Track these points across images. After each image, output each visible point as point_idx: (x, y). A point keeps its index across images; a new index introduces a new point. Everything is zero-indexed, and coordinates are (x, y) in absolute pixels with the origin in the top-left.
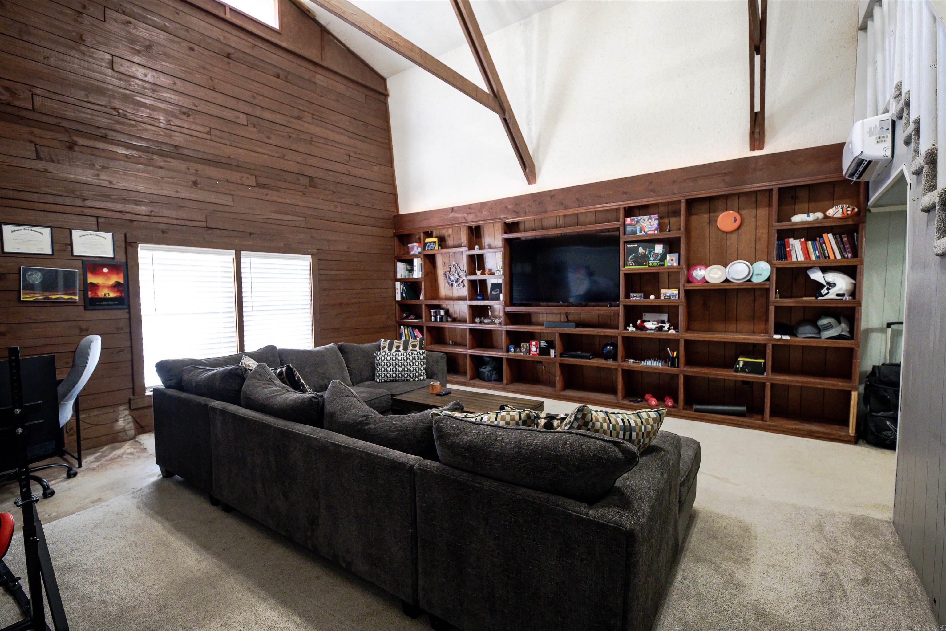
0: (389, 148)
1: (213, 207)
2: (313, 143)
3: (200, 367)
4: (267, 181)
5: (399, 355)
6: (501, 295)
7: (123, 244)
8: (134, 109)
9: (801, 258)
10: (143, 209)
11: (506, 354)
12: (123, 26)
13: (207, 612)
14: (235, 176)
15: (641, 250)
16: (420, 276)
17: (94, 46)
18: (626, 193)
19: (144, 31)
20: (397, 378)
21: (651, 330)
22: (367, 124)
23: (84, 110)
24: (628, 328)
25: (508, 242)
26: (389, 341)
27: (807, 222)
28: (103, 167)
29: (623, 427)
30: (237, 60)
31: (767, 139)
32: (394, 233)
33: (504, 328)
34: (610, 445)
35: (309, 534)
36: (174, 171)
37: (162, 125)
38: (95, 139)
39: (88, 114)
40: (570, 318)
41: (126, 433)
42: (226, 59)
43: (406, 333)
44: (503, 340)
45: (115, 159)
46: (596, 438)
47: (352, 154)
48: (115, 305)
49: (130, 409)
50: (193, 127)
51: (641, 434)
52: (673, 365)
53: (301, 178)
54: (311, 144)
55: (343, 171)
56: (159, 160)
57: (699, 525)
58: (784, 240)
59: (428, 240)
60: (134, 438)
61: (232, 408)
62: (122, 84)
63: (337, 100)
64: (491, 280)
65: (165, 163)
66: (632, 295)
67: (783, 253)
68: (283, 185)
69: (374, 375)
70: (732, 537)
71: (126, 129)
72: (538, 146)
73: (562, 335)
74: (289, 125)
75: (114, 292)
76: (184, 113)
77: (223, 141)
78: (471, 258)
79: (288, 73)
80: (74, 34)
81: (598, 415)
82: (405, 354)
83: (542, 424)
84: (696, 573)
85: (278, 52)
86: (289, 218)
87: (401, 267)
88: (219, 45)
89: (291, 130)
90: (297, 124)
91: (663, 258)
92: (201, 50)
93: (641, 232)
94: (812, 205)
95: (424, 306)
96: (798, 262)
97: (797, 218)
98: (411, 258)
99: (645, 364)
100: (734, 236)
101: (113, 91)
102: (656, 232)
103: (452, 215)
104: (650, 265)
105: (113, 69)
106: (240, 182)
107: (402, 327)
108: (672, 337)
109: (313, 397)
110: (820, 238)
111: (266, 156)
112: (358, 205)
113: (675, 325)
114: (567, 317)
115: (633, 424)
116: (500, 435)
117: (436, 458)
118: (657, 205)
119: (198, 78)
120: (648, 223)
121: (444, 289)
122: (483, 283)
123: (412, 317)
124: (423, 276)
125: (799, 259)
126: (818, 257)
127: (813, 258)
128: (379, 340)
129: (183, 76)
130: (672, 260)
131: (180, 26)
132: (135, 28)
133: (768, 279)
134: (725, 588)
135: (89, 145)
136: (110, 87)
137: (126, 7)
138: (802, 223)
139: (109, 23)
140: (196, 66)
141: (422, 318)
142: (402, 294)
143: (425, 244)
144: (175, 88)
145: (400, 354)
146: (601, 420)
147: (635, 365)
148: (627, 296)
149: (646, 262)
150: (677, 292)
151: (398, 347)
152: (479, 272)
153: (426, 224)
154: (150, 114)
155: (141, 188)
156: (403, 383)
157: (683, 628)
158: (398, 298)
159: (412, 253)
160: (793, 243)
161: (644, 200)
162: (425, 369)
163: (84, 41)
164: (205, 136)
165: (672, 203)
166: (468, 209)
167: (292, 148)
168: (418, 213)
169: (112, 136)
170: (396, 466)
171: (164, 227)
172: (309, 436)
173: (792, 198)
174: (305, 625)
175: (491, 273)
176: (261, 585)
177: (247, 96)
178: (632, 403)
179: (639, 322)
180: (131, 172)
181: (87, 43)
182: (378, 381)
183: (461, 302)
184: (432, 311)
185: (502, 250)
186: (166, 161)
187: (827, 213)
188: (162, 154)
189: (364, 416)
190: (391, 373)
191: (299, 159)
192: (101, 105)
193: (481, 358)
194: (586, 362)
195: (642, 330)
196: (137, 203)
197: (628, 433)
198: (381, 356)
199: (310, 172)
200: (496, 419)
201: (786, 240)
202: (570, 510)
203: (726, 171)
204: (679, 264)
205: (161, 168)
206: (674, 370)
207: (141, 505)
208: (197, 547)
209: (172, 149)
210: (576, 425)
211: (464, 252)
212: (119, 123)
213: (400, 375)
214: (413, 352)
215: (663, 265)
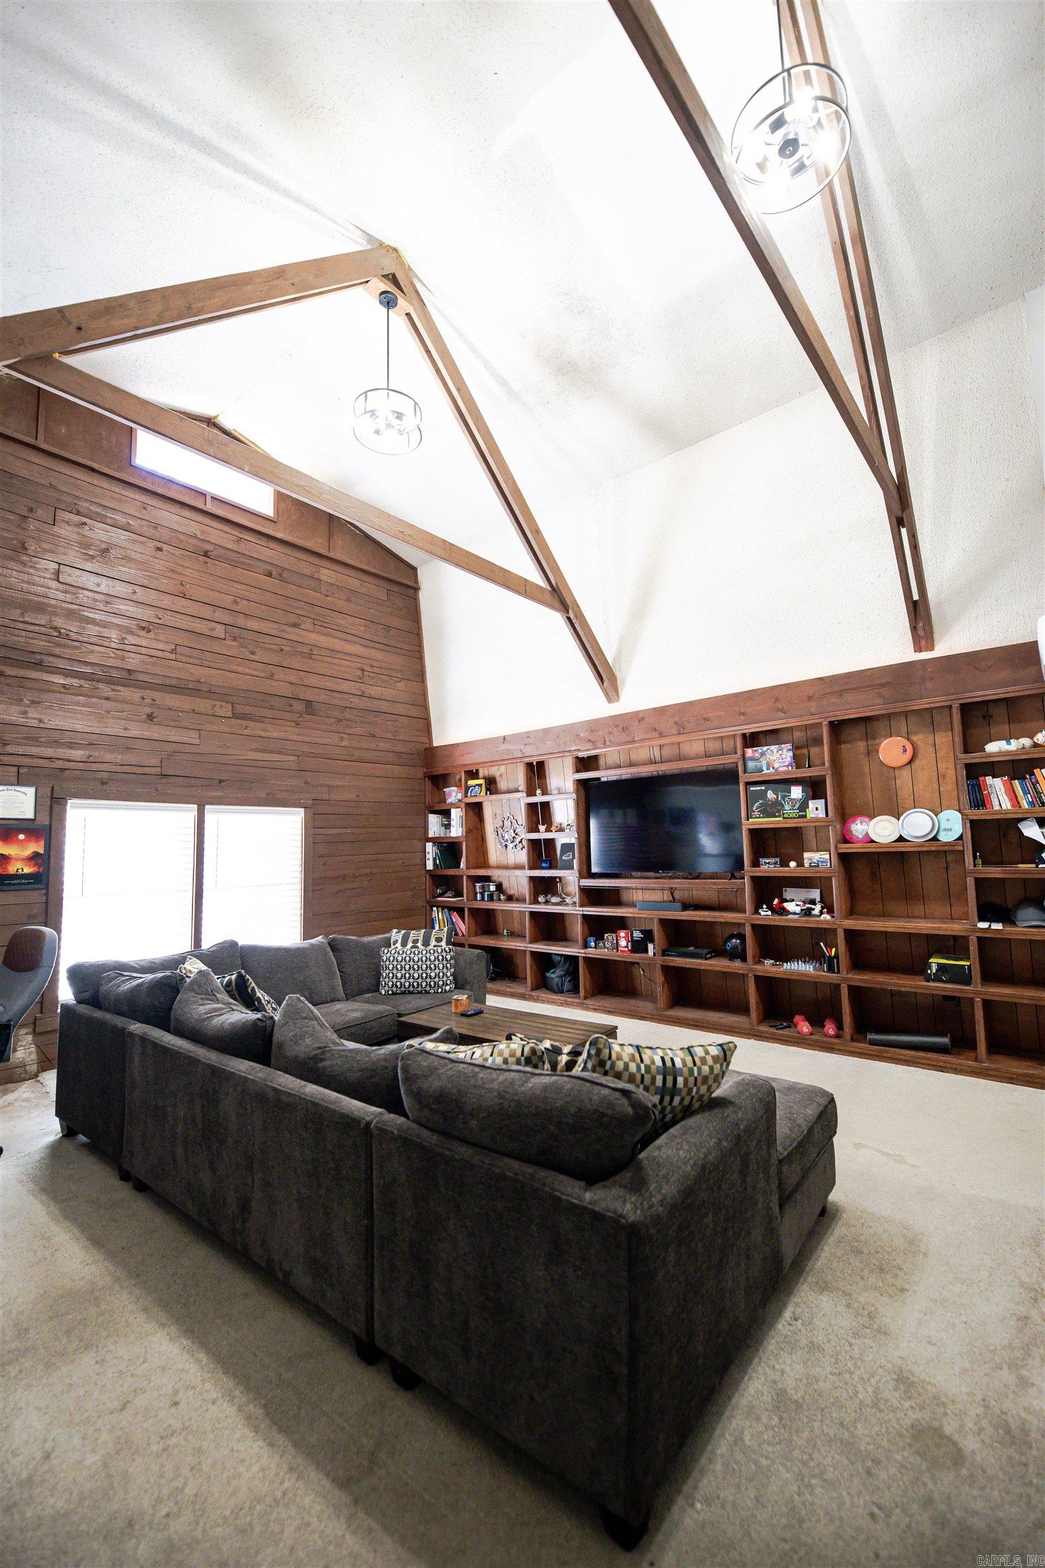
0: (421, 658)
1: (170, 747)
2: (314, 656)
3: (125, 974)
4: (248, 709)
5: (415, 954)
6: (575, 862)
7: (49, 800)
8: (79, 627)
9: (1007, 805)
10: (78, 754)
11: (583, 951)
12: (76, 529)
13: (81, 1341)
14: (202, 705)
15: (770, 795)
16: (460, 835)
17: (40, 555)
18: (743, 714)
19: (102, 532)
20: (411, 989)
21: (795, 913)
22: (388, 628)
23: (17, 632)
24: (760, 911)
25: (583, 785)
26: (403, 932)
27: (1008, 753)
28: (33, 702)
29: (661, 1070)
30: (218, 558)
31: (936, 636)
32: (425, 773)
33: (579, 911)
34: (618, 1095)
35: (238, 1226)
36: (124, 701)
37: (113, 645)
38: (27, 668)
39: (22, 636)
40: (677, 894)
41: (25, 1069)
42: (202, 558)
43: (440, 917)
44: (577, 929)
45: (53, 692)
46: (601, 1085)
47: (366, 668)
48: (31, 883)
49: (35, 1033)
50: (154, 645)
51: (691, 1080)
52: (831, 969)
53: (293, 702)
54: (311, 658)
55: (354, 691)
56: (104, 689)
57: (839, 1231)
58: (977, 778)
59: (471, 782)
60: (36, 1075)
61: (157, 1034)
62: (69, 597)
63: (349, 600)
64: (562, 839)
65: (113, 693)
66: (762, 861)
67: (978, 799)
68: (269, 713)
69: (378, 983)
70: (888, 1252)
71: (68, 652)
72: (619, 653)
73: (663, 922)
74: (282, 634)
75: (30, 866)
76: (143, 628)
77: (192, 661)
78: (532, 807)
79: (284, 569)
80: (15, 542)
81: (623, 1050)
82: (424, 952)
83: (564, 1062)
84: (815, 1310)
85: (272, 545)
86: (277, 757)
87: (434, 821)
88: (194, 541)
89: (284, 642)
90: (293, 634)
91: (804, 807)
92: (171, 549)
93: (768, 769)
94: (1014, 726)
95: (465, 877)
96: (1000, 812)
97: (993, 747)
98: (446, 808)
99: (789, 967)
100: (906, 773)
101: (55, 606)
102: (790, 768)
103: (503, 747)
104: (786, 816)
105: (58, 581)
106: (211, 712)
107: (435, 909)
108: (826, 926)
109: (259, 1019)
110: (1030, 776)
111: (248, 677)
112: (374, 736)
113: (828, 907)
114: (672, 894)
115: (678, 1064)
116: (482, 1079)
117: (402, 1113)
118: (790, 730)
119: (164, 583)
120: (778, 755)
121: (495, 853)
122: (550, 843)
123: (450, 894)
124: (464, 834)
125: (1004, 807)
126: (1032, 804)
127: (1025, 805)
128: (390, 931)
129: (145, 582)
130: (817, 809)
131: (147, 523)
132: (91, 529)
133: (961, 838)
134: (856, 1335)
135: (19, 675)
136: (53, 602)
137: (82, 507)
138: (1000, 754)
139: (60, 527)
140: (162, 568)
141: (463, 896)
142: (434, 860)
143: (467, 788)
144: (134, 598)
145: (416, 952)
146: (626, 1058)
147: (775, 969)
148: (755, 863)
149: (779, 811)
150: (827, 856)
151: (415, 941)
152: (542, 828)
153: (469, 760)
154: (100, 632)
155: (79, 727)
156: (419, 995)
157: (775, 1398)
158: (430, 866)
159: (449, 801)
160: (991, 783)
161: (769, 723)
162: (453, 975)
163: (26, 549)
164: (168, 655)
165: (812, 726)
166: (526, 737)
167: (284, 664)
168: (457, 745)
169: (49, 662)
170: (349, 1123)
171: (104, 776)
172: (245, 1077)
173: (984, 717)
174: (212, 1366)
175: (561, 830)
176: (165, 1305)
177: (227, 601)
178: (773, 1030)
179: (776, 901)
180: (67, 707)
181: (30, 552)
182: (383, 992)
183: (518, 872)
184: (478, 885)
185: (574, 796)
186: (114, 690)
187: (1035, 739)
188: (110, 681)
189: (320, 1048)
190: (403, 980)
191: (293, 678)
192: (39, 625)
193: (548, 956)
194: (700, 964)
195: (781, 914)
196: (71, 745)
197: (670, 1079)
198: (388, 955)
199: (309, 695)
200: (491, 1055)
201: (981, 779)
202: (559, 1191)
203: (884, 681)
204: (827, 815)
205: (107, 699)
206: (833, 977)
207: (24, 1178)
208: (87, 1244)
209: (125, 674)
210: (589, 1066)
211: (522, 800)
212: (59, 645)
213: (415, 984)
214: (435, 948)
215: (805, 816)
